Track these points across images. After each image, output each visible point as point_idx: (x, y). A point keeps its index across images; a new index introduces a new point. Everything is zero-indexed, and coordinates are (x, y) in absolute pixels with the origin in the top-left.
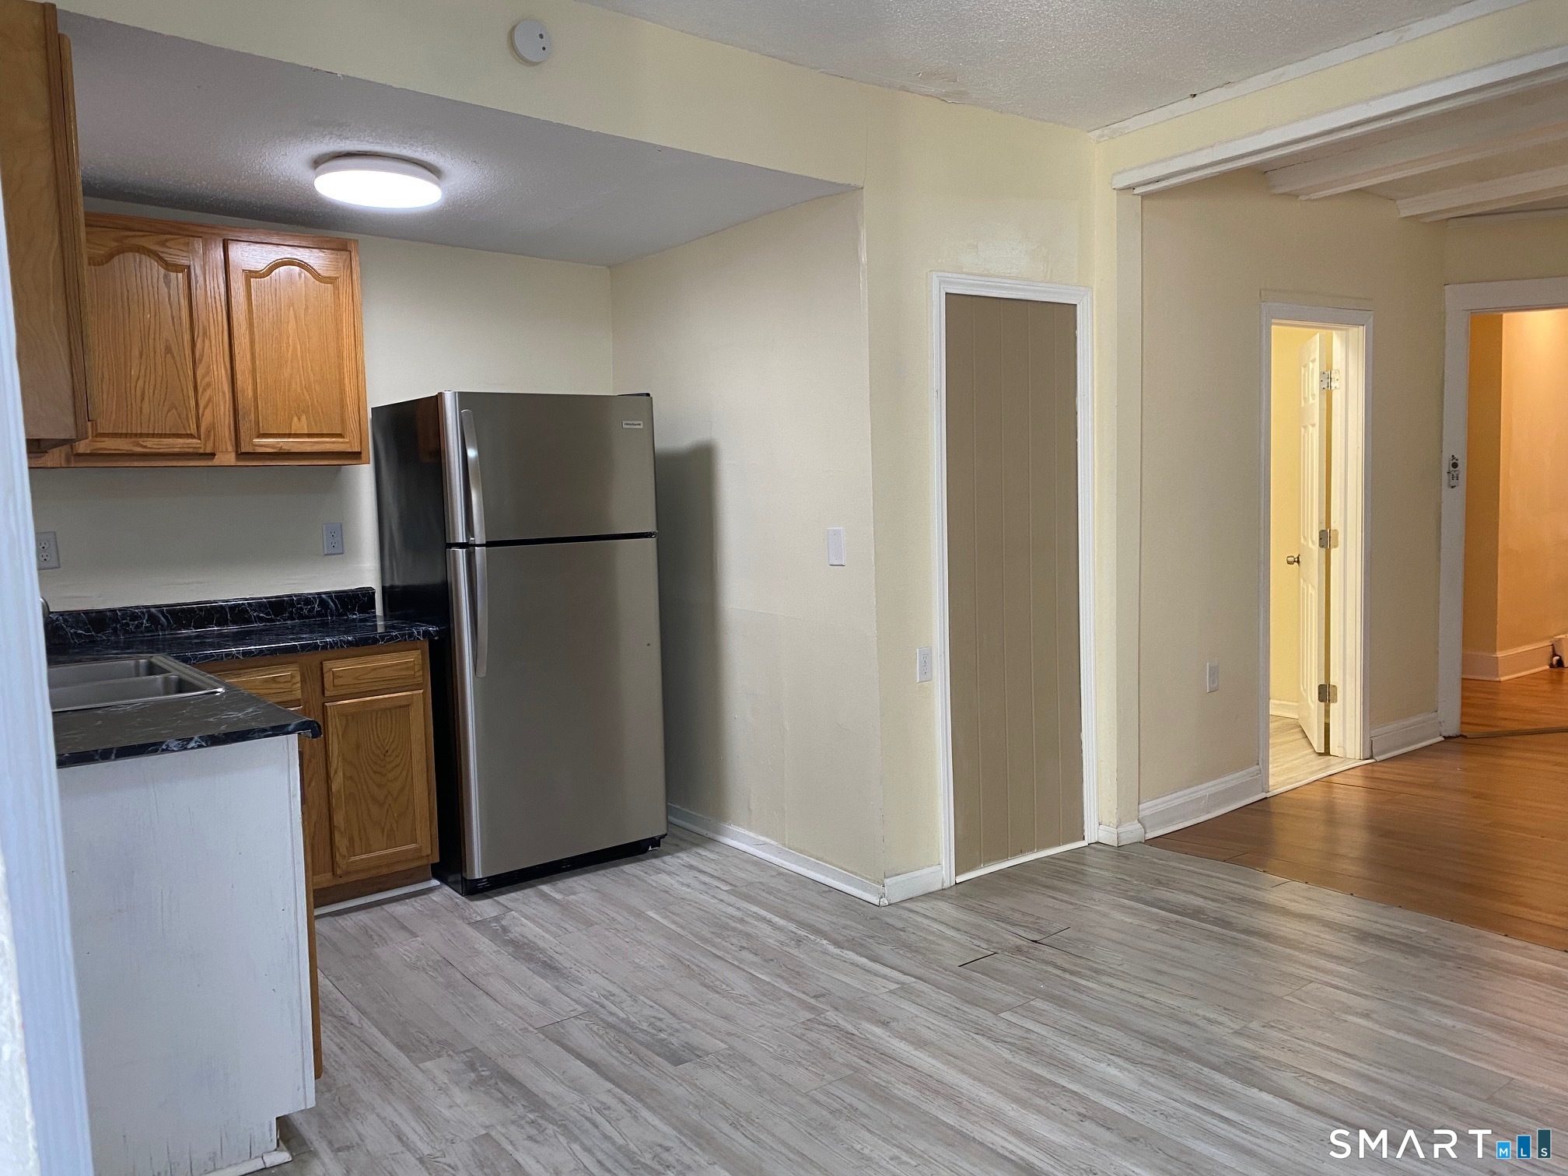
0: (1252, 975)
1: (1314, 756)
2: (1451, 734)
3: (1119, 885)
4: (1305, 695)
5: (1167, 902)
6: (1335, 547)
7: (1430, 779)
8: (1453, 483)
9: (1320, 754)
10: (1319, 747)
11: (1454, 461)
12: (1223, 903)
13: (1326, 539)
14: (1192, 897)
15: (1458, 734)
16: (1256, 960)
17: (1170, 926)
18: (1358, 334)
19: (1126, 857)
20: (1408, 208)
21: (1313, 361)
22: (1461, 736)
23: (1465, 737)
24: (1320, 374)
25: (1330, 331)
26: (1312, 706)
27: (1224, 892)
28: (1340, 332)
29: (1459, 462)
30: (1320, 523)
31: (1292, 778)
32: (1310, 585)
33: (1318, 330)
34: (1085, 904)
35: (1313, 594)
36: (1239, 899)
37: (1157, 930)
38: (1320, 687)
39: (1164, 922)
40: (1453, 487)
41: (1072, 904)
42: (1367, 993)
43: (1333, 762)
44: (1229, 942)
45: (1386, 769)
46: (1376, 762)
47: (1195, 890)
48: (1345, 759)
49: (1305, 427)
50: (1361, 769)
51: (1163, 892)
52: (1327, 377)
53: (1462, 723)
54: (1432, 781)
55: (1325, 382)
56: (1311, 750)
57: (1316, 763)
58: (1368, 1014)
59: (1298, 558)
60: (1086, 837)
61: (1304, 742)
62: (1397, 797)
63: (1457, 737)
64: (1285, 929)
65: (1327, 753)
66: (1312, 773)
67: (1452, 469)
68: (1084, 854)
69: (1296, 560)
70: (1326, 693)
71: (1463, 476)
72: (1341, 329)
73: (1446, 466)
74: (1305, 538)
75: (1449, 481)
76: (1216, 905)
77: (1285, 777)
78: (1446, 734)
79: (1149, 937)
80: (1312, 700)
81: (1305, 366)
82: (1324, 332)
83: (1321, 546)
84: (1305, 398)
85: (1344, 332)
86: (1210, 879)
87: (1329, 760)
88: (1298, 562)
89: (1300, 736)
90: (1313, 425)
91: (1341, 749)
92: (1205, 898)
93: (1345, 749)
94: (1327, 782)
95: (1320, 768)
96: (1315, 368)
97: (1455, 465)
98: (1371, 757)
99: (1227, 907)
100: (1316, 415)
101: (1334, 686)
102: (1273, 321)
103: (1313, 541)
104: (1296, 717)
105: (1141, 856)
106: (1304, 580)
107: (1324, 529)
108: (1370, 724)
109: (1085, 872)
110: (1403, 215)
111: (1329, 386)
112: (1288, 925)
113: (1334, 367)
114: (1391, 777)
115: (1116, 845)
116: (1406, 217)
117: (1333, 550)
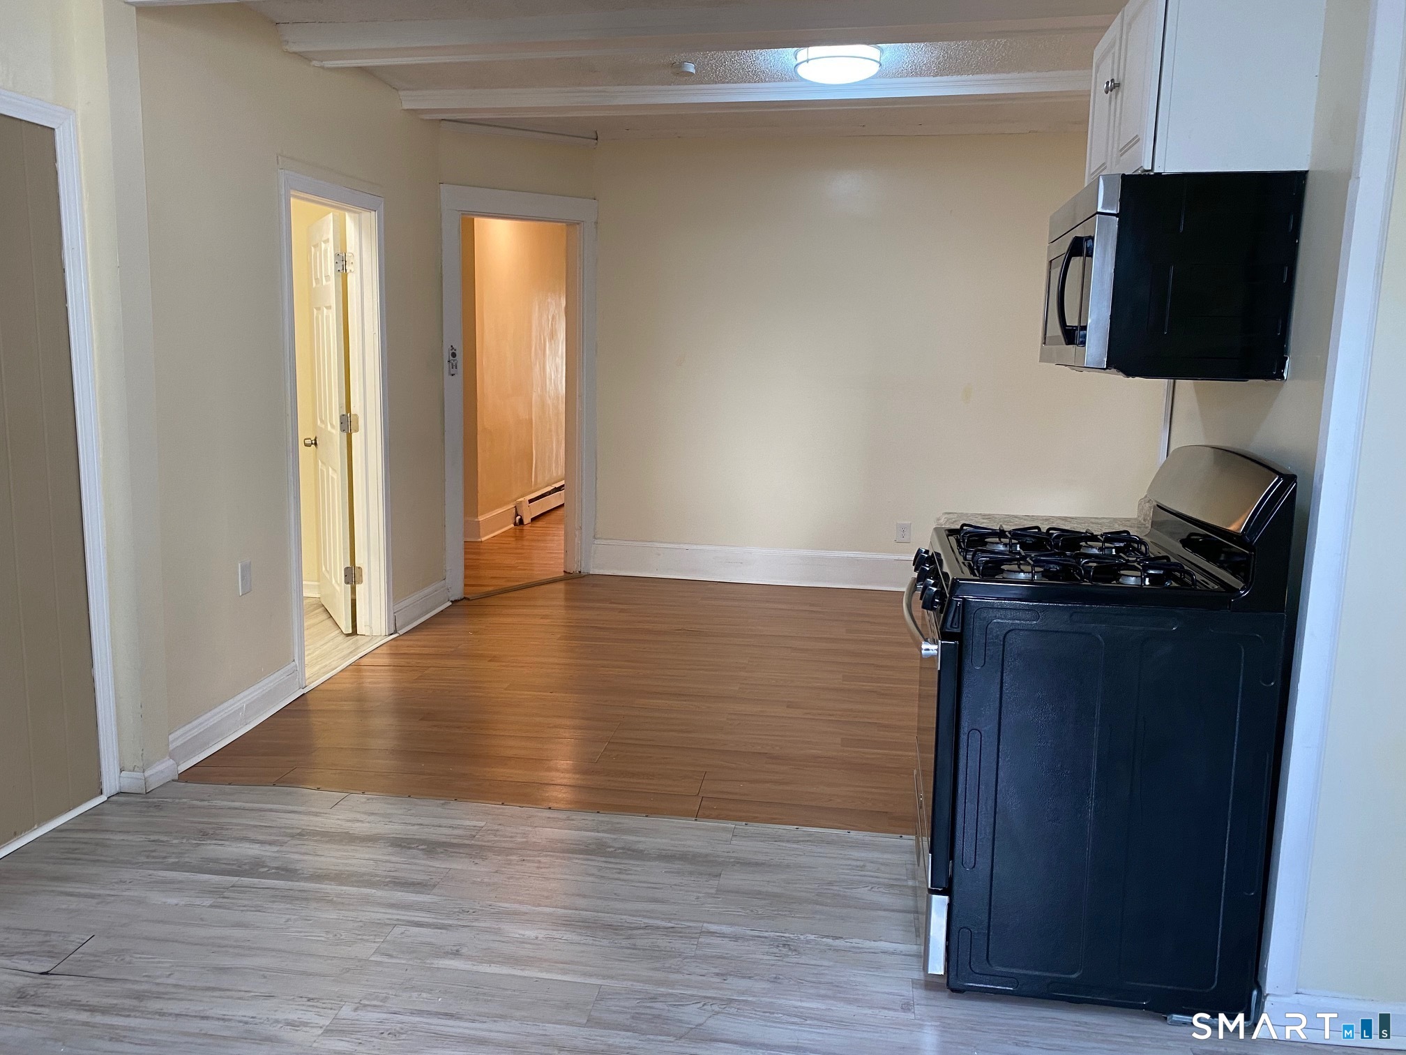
0: (331, 936)
1: (341, 637)
2: (456, 598)
3: (154, 851)
4: (328, 576)
5: (216, 861)
6: (357, 431)
7: (450, 647)
8: (453, 371)
9: (348, 635)
10: (347, 627)
11: (453, 351)
12: (282, 844)
13: (347, 424)
14: (247, 845)
15: (462, 597)
16: (332, 915)
17: (226, 894)
18: (371, 218)
19: (158, 807)
20: (411, 101)
21: (327, 241)
22: (465, 598)
23: (468, 599)
24: (335, 255)
25: (342, 212)
26: (338, 588)
27: (280, 828)
28: (353, 215)
29: (457, 352)
30: (341, 407)
31: (326, 666)
32: (330, 469)
33: (333, 209)
34: (112, 893)
35: (335, 477)
36: (300, 834)
37: (211, 906)
38: (346, 569)
39: (217, 891)
40: (452, 375)
41: (93, 896)
42: (450, 922)
43: (361, 642)
44: (297, 899)
45: (411, 643)
46: (400, 636)
47: (251, 835)
48: (372, 637)
49: (318, 309)
50: (390, 646)
51: (212, 847)
52: (342, 261)
53: (465, 585)
54: (453, 650)
55: (340, 264)
56: (338, 631)
57: (345, 645)
58: (457, 951)
59: (315, 440)
60: (104, 791)
61: (329, 622)
62: (426, 672)
63: (461, 600)
64: (354, 861)
65: (354, 632)
66: (344, 658)
67: (451, 358)
68: (102, 815)
69: (313, 442)
70: (352, 576)
71: (460, 366)
72: (355, 212)
73: (447, 355)
74: (322, 421)
75: (450, 370)
76: (276, 849)
77: (318, 667)
78: (453, 599)
79: (202, 919)
80: (336, 582)
81: (316, 246)
82: (338, 212)
83: (343, 430)
84: (316, 279)
85: (357, 215)
86: (263, 813)
87: (357, 640)
88: (316, 444)
89: (325, 616)
90: (329, 308)
91: (368, 628)
92: (262, 843)
93: (371, 628)
94: (356, 667)
95: (350, 650)
96: (330, 250)
97: (454, 355)
98: (396, 632)
99: (288, 849)
100: (332, 299)
101: (359, 568)
102: (292, 192)
103: (332, 425)
104: (318, 596)
105: (177, 801)
106: (322, 462)
107: (345, 413)
108: (394, 600)
109: (108, 842)
110: (406, 107)
111: (344, 268)
112: (358, 855)
113: (348, 250)
114: (417, 650)
115: (144, 792)
116: (408, 110)
117: (354, 435)
